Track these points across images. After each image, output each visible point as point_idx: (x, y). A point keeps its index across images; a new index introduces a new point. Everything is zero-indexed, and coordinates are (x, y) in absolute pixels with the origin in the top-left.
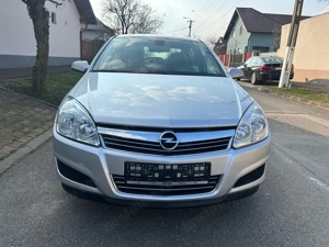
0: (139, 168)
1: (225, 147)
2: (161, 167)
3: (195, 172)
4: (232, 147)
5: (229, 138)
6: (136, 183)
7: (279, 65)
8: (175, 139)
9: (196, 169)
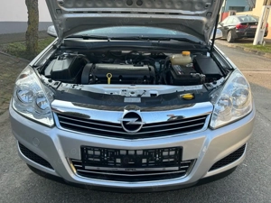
0: (98, 153)
1: (201, 127)
2: (123, 153)
3: (163, 157)
4: (209, 126)
5: (206, 116)
6: (95, 168)
7: (254, 24)
8: (140, 120)
9: (165, 153)
